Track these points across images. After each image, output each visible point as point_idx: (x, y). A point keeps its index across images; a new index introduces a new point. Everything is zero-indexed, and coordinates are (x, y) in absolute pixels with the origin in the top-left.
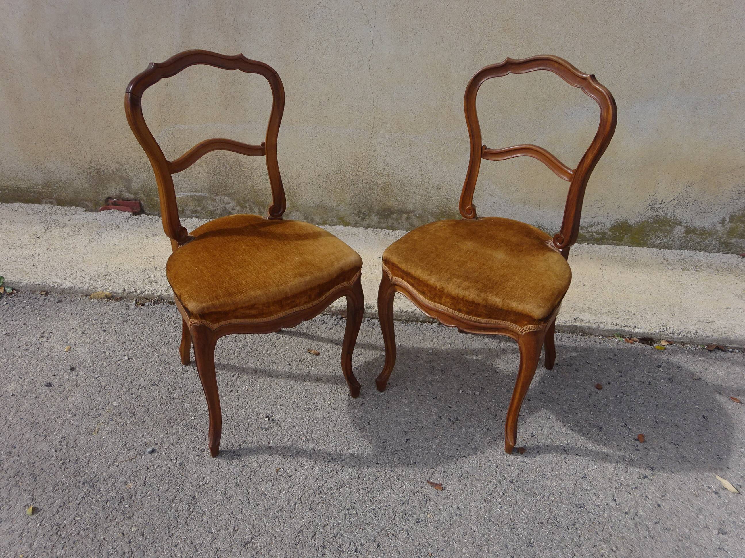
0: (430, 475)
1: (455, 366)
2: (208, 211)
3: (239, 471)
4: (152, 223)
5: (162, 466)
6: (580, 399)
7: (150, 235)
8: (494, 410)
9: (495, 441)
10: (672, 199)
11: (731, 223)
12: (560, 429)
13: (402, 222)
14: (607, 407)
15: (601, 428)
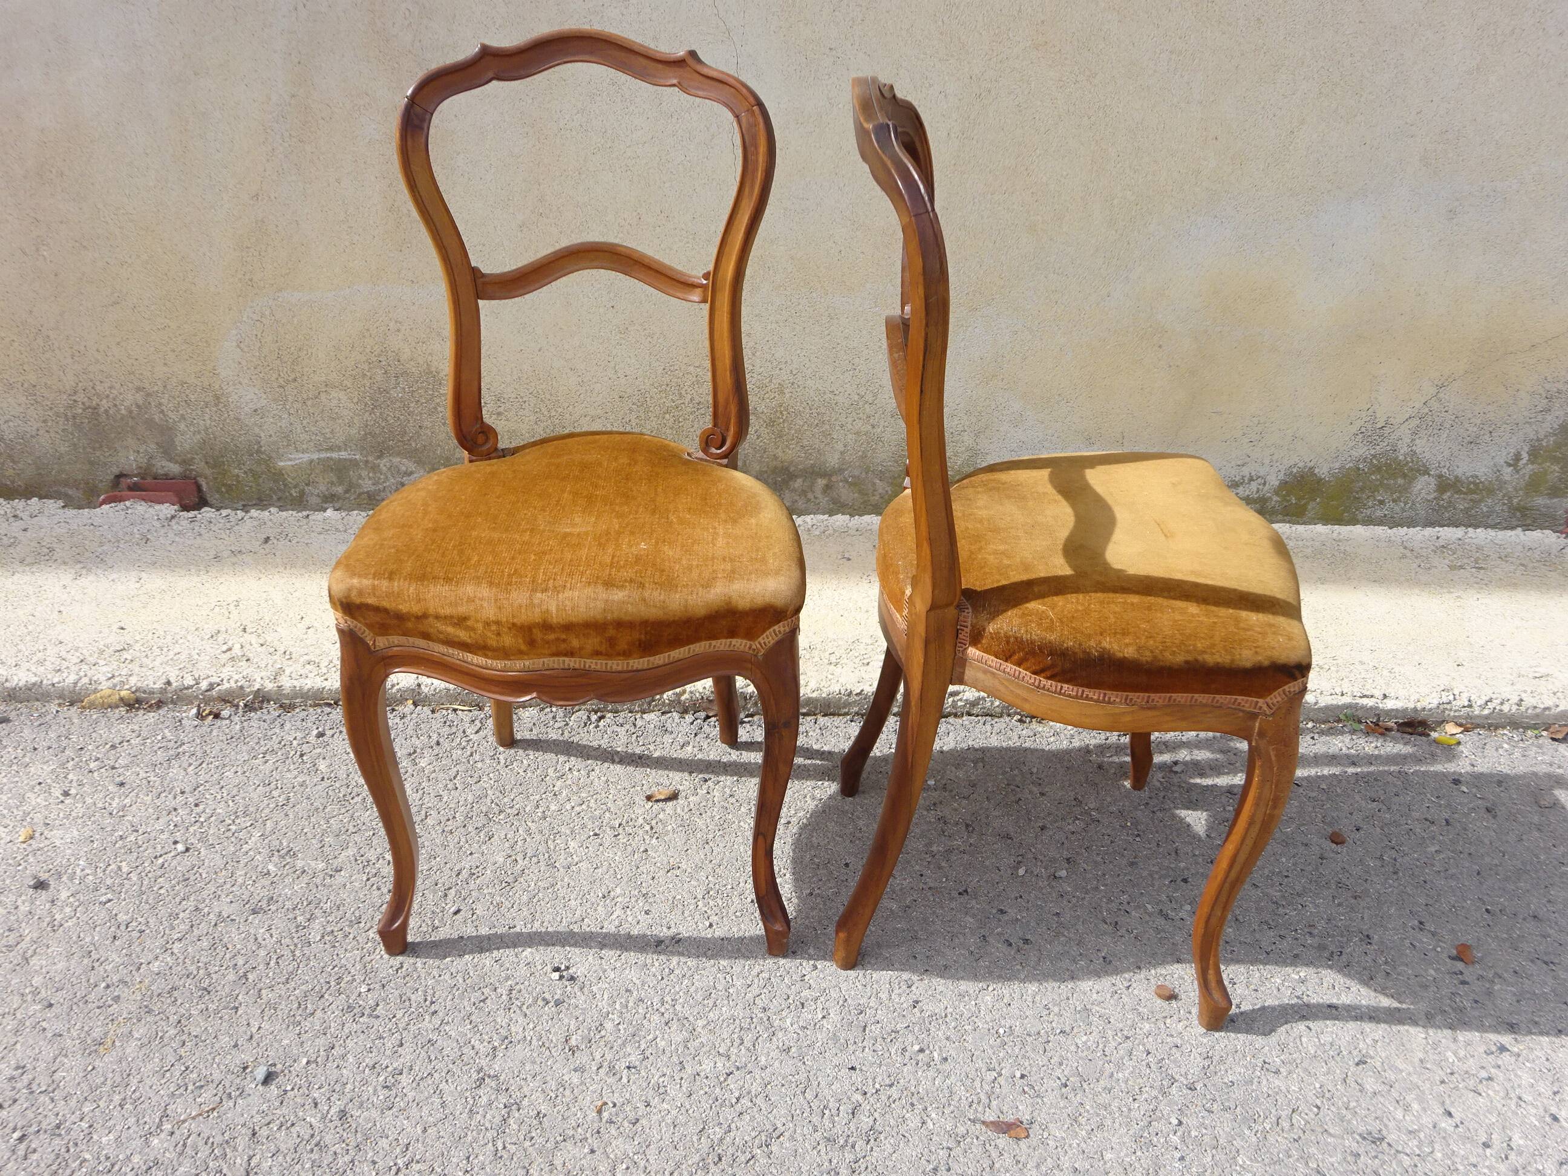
1: (996, 813)
2: (360, 494)
3: (498, 1120)
4: (228, 525)
5: (293, 1125)
6: (1302, 870)
7: (226, 554)
8: (1109, 912)
9: (1128, 988)
10: (1408, 416)
11: (1533, 463)
12: (1274, 947)
13: (815, 498)
14: (1368, 886)
15: (1368, 936)
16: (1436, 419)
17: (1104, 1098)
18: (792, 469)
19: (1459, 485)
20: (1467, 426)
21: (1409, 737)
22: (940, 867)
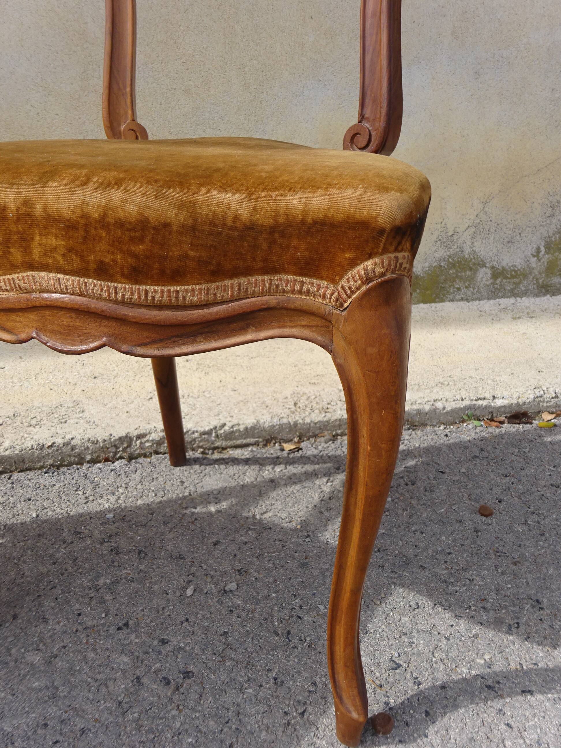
8: (281, 621)
11: (548, 253)
12: (452, 630)
14: (523, 550)
19: (505, 272)
21: (518, 426)
22: (102, 601)
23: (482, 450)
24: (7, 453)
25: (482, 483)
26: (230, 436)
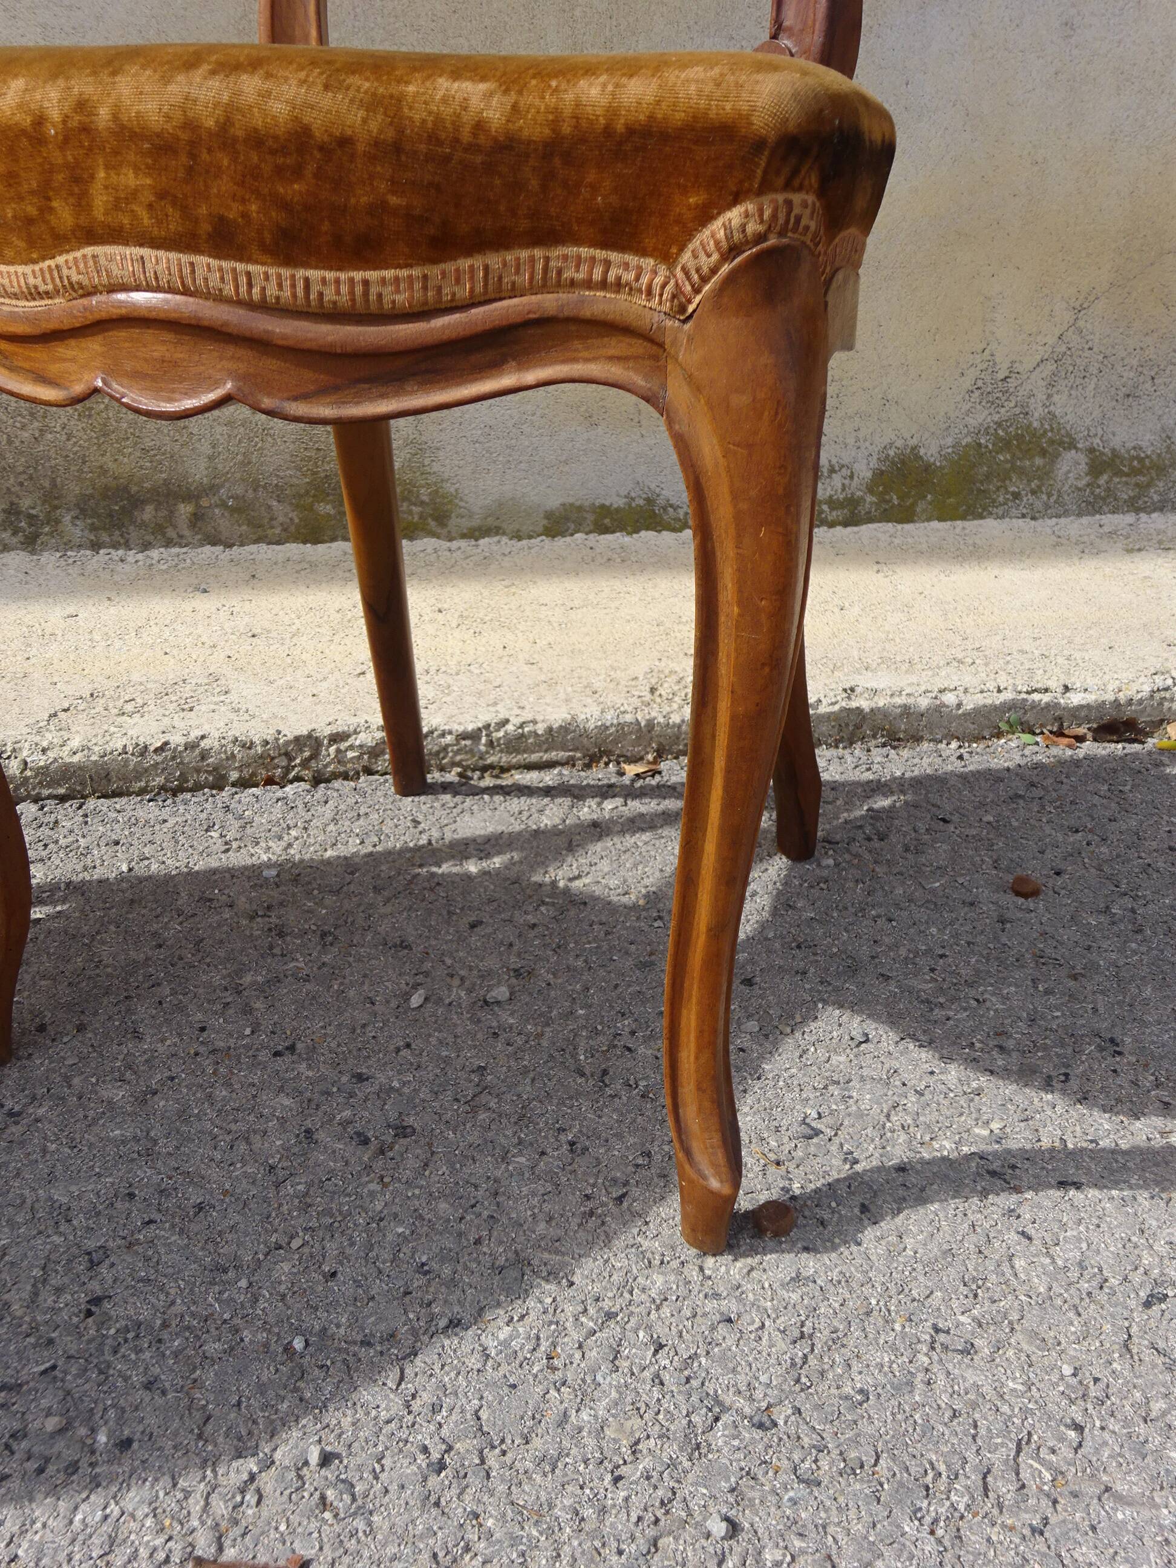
0: (220, 1508)
1: (388, 909)
6: (969, 943)
8: (591, 1053)
9: (620, 1199)
10: (1039, 358)
12: (931, 1080)
14: (1094, 956)
15: (1112, 1040)
16: (1078, 361)
17: (540, 1485)
18: (134, 489)
19: (1118, 461)
20: (1120, 369)
21: (1113, 745)
22: (248, 1010)
23: (1033, 785)
24: (75, 759)
25: (1024, 841)
26: (517, 743)
